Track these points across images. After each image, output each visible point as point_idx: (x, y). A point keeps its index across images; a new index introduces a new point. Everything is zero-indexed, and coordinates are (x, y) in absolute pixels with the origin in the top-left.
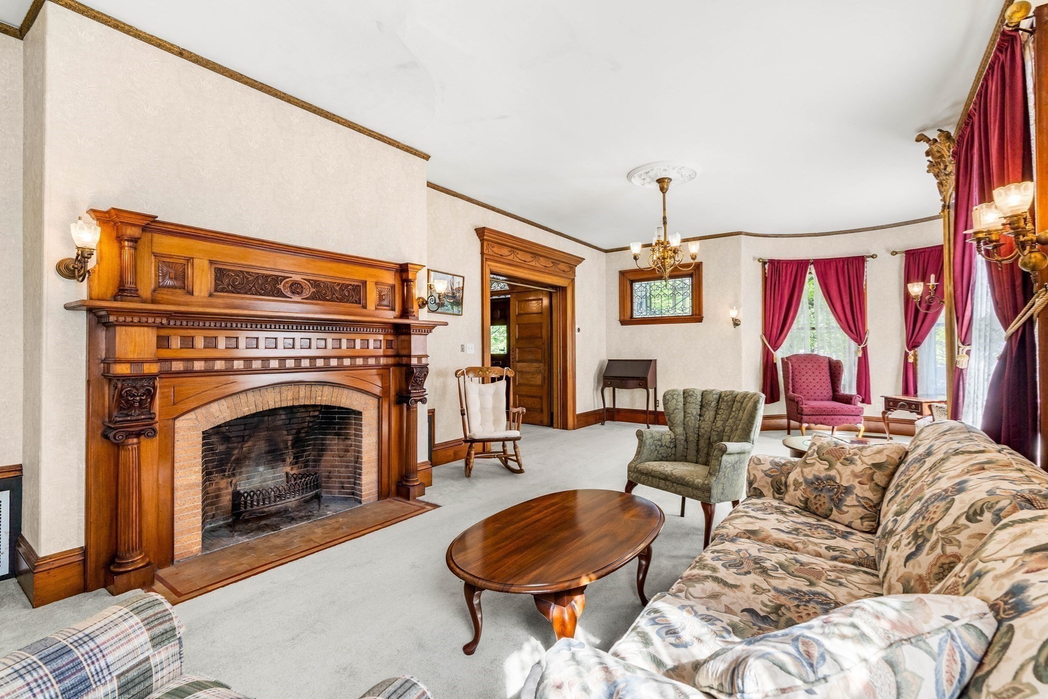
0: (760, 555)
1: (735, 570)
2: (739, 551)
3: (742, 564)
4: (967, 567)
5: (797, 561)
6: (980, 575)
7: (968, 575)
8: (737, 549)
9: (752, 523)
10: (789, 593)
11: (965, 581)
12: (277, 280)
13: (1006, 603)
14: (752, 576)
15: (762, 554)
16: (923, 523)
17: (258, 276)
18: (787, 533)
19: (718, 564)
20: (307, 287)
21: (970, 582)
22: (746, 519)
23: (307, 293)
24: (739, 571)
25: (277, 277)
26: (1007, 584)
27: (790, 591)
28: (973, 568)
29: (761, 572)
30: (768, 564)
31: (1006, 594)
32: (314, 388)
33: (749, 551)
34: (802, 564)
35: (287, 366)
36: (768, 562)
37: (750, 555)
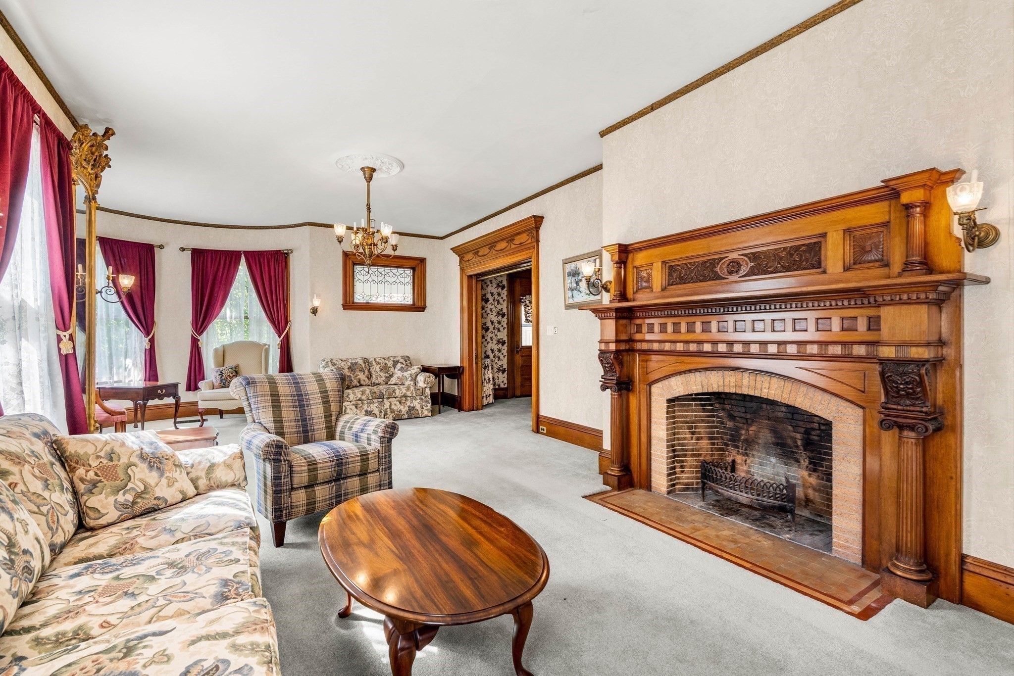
0: (182, 578)
1: (201, 551)
2: (209, 569)
3: (197, 559)
4: (29, 460)
5: (133, 594)
6: (33, 452)
7: (34, 458)
8: (212, 571)
9: (212, 622)
10: (142, 560)
11: (37, 460)
12: (713, 263)
13: (44, 439)
14: (183, 556)
15: (178, 580)
16: (5, 494)
17: (697, 265)
18: (146, 636)
19: (221, 549)
20: (744, 263)
21: (37, 457)
22: (227, 626)
23: (744, 270)
24: (198, 552)
25: (714, 260)
26: (34, 439)
27: (141, 562)
28: (29, 456)
29: (174, 562)
30: (169, 572)
31: (40, 439)
32: (759, 378)
33: (196, 575)
34: (126, 593)
35: (720, 350)
36: (170, 575)
37: (193, 572)
